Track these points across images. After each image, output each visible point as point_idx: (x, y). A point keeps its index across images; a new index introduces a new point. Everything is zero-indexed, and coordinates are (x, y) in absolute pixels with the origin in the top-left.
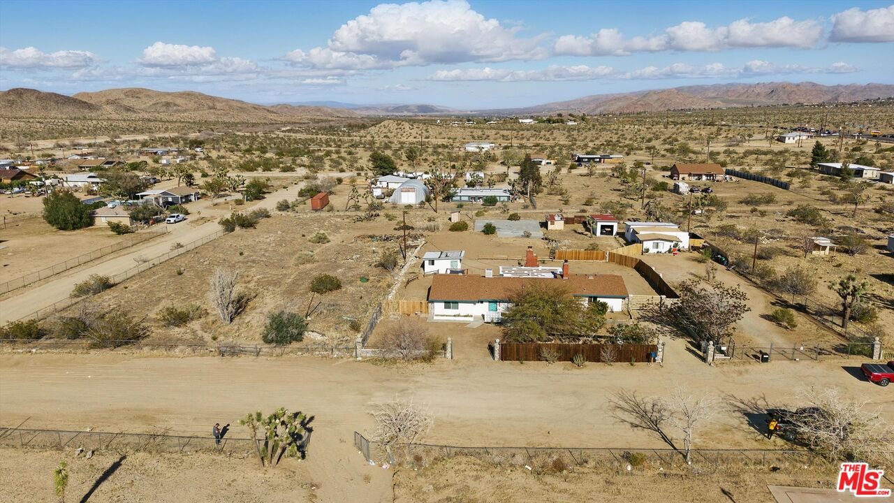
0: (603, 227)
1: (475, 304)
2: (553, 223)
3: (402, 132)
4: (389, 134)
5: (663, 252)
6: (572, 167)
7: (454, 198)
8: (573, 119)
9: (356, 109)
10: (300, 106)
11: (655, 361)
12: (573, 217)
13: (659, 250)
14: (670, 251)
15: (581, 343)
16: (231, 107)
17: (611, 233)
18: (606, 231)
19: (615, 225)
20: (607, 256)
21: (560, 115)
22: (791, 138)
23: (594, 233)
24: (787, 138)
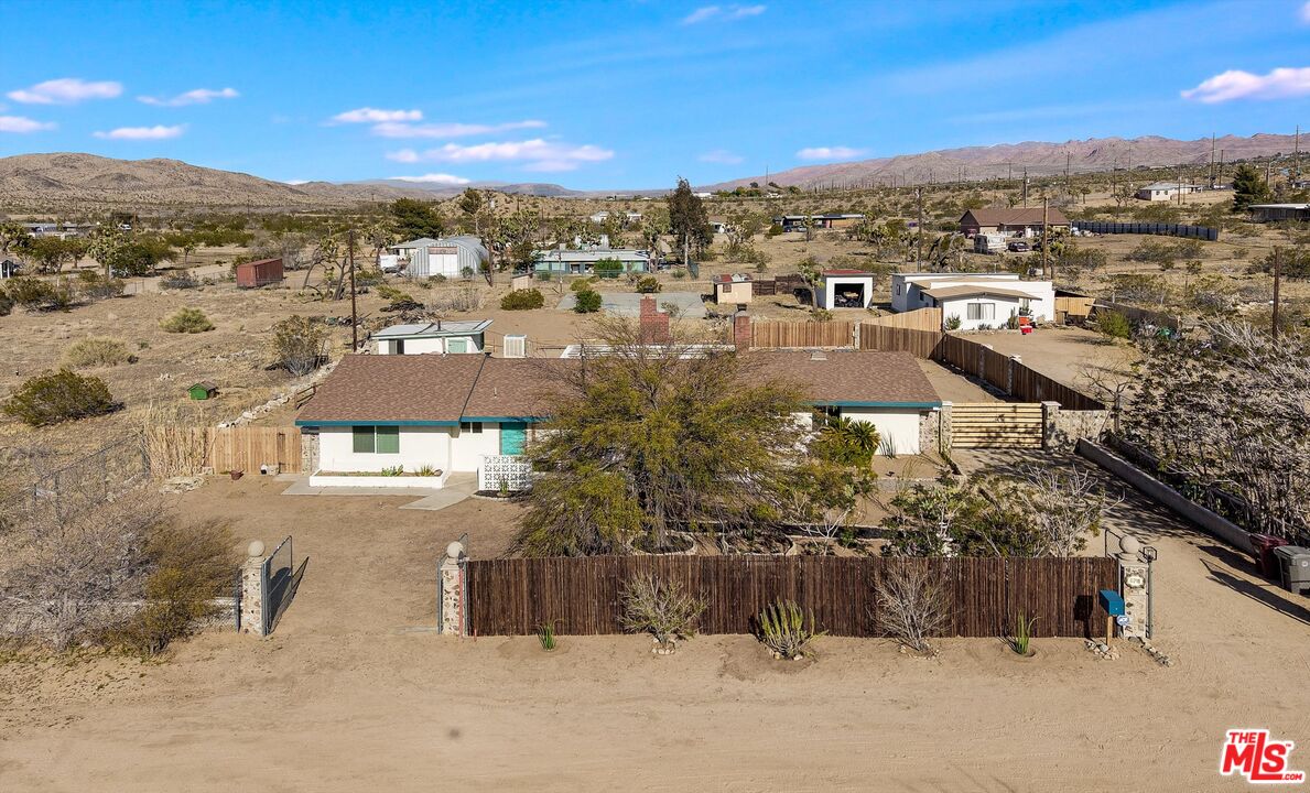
0: (840, 289)
1: (454, 434)
2: (727, 289)
5: (995, 325)
6: (774, 232)
7: (537, 267)
8: (777, 190)
9: (437, 191)
10: (345, 185)
11: (1117, 629)
12: (774, 279)
13: (986, 321)
14: (1011, 324)
15: (794, 551)
16: (228, 183)
17: (859, 302)
18: (849, 299)
19: (868, 282)
20: (856, 334)
21: (755, 185)
22: (1162, 192)
23: (822, 304)
24: (1154, 193)
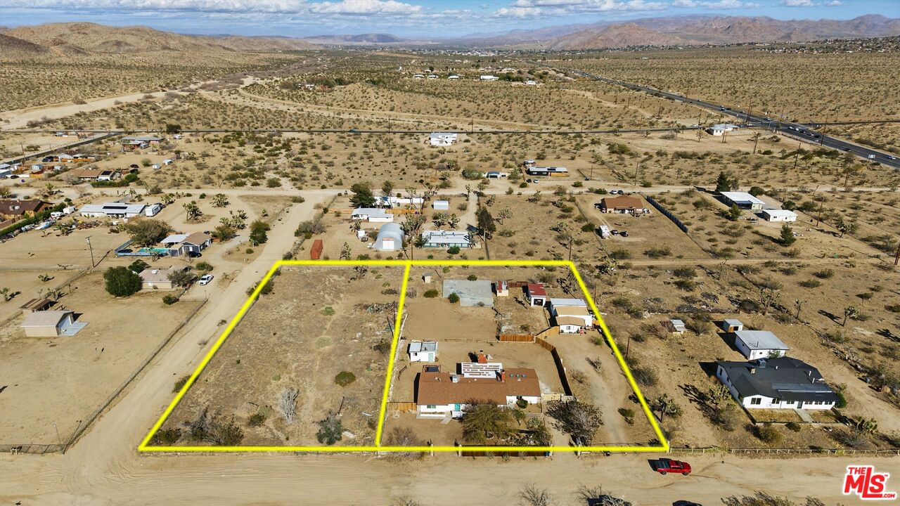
0: (535, 300)
2: (500, 292)
3: (367, 102)
4: (355, 103)
6: (523, 184)
8: (532, 77)
12: (516, 281)
13: (571, 331)
14: (578, 332)
19: (544, 299)
20: (534, 339)
22: (719, 131)
24: (715, 131)
